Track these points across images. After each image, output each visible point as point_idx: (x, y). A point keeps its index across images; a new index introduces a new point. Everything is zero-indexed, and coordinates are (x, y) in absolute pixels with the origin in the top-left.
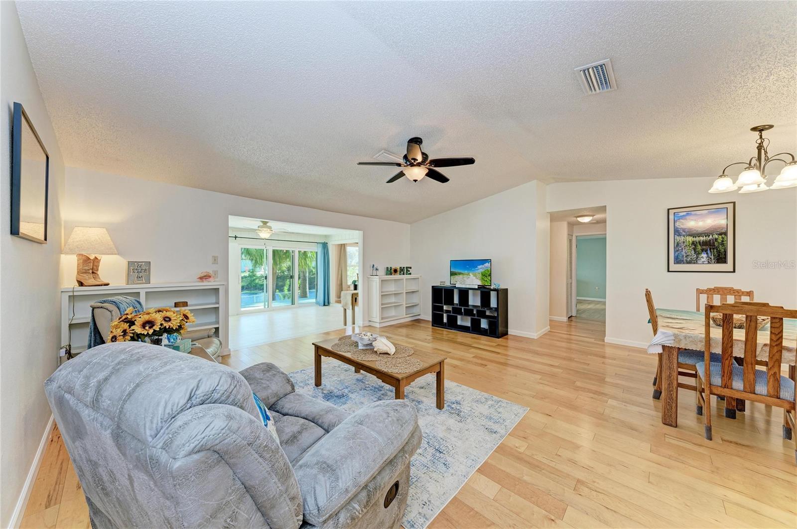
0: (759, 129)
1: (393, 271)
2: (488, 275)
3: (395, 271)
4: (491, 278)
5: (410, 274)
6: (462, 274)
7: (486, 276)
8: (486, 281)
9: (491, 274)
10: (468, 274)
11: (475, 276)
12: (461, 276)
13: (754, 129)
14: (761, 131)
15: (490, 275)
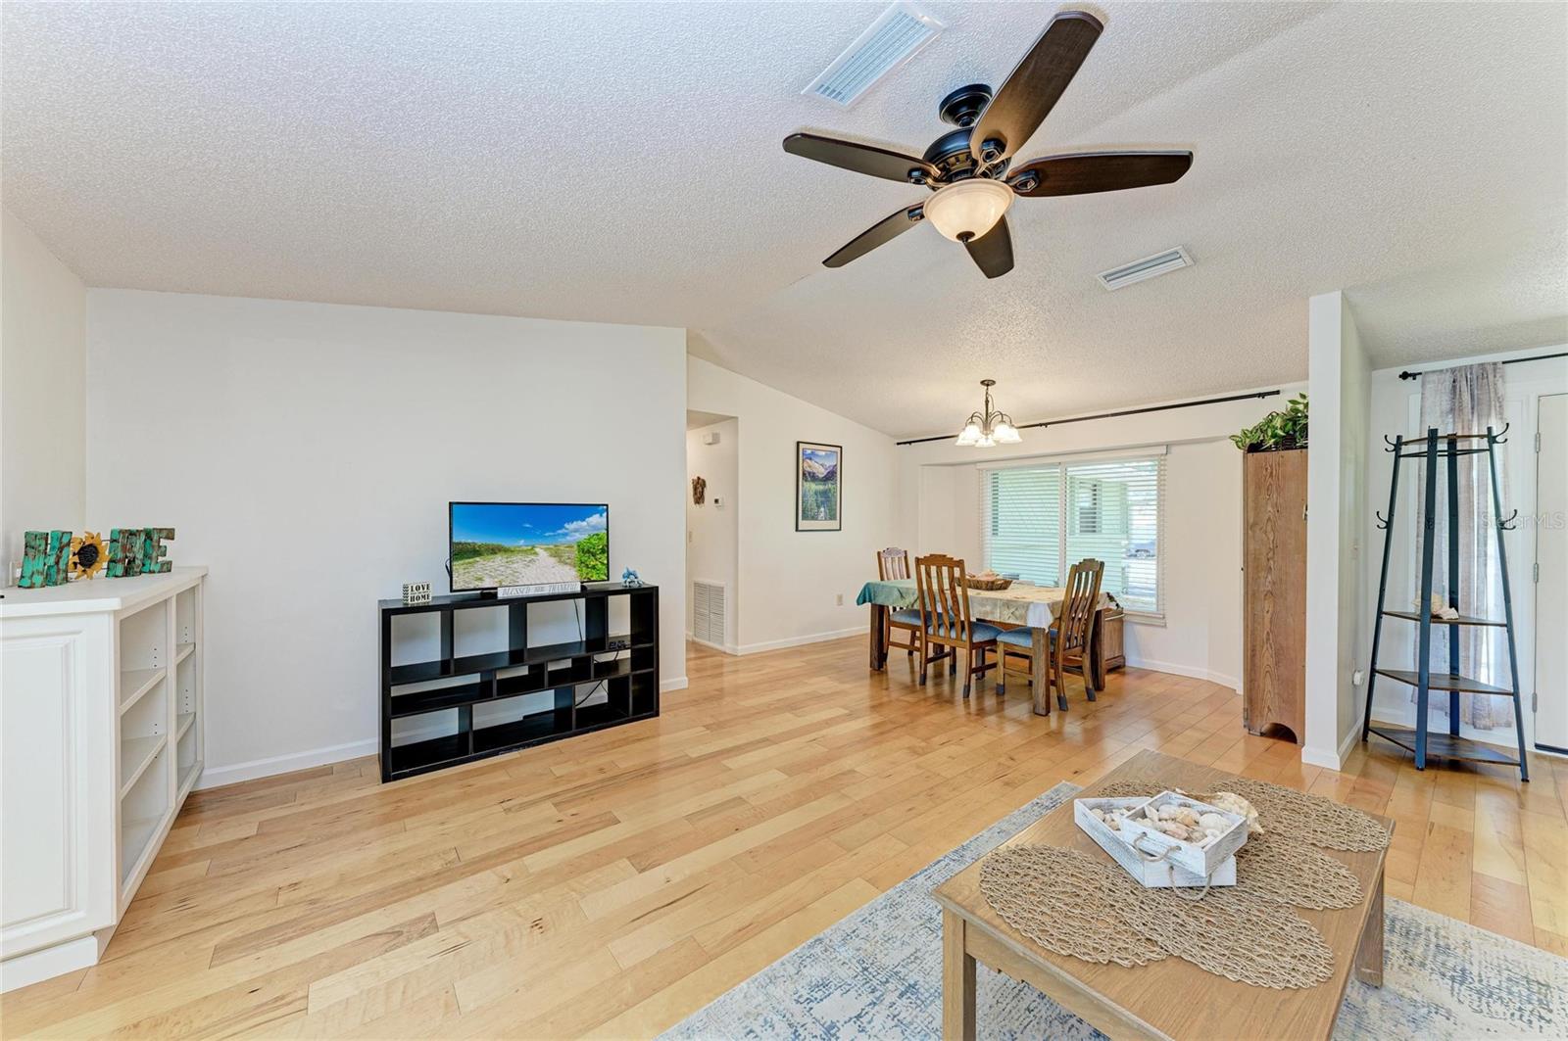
0: (987, 383)
1: (70, 556)
2: (597, 551)
3: (88, 555)
4: (608, 557)
5: (167, 568)
6: (506, 550)
7: (594, 555)
8: (594, 567)
9: (608, 546)
10: (532, 551)
11: (556, 554)
12: (499, 559)
13: (982, 382)
14: (988, 385)
15: (605, 550)
